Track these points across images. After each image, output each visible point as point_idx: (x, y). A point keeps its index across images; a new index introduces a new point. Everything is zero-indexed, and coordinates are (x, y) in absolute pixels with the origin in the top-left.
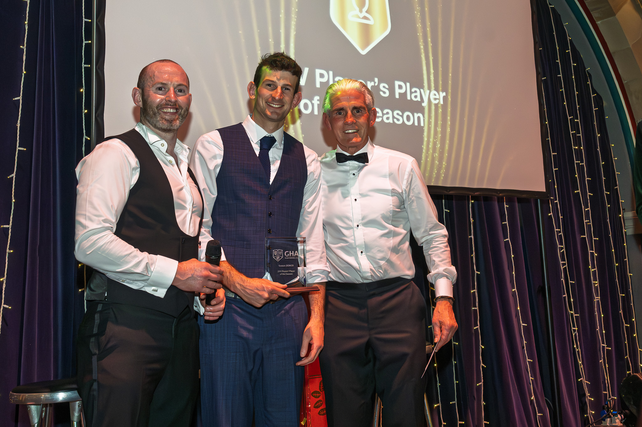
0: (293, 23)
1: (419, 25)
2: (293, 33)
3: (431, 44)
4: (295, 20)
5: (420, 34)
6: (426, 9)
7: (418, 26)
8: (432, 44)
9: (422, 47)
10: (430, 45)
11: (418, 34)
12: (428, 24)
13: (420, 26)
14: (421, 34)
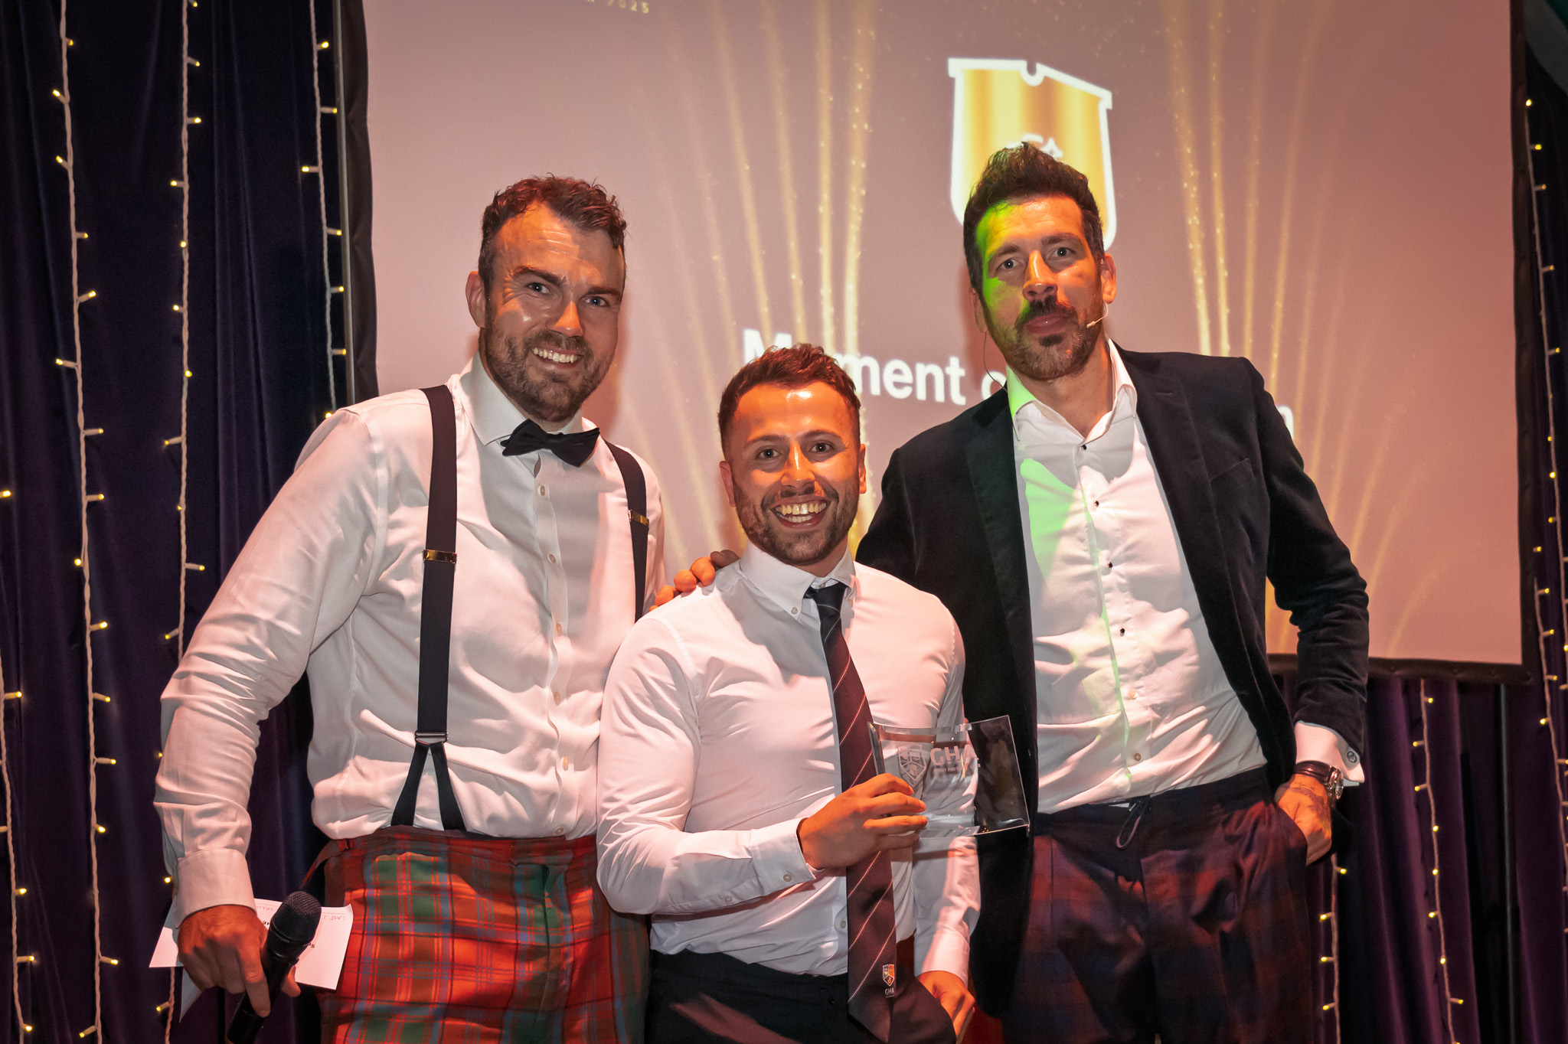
0: (854, 228)
1: (1193, 221)
2: (853, 255)
3: (1226, 274)
4: (860, 219)
5: (1195, 246)
6: (1215, 175)
7: (1190, 222)
8: (1229, 274)
9: (1200, 281)
10: (1223, 274)
11: (1191, 246)
12: (1220, 215)
13: (1198, 222)
14: (1198, 246)
